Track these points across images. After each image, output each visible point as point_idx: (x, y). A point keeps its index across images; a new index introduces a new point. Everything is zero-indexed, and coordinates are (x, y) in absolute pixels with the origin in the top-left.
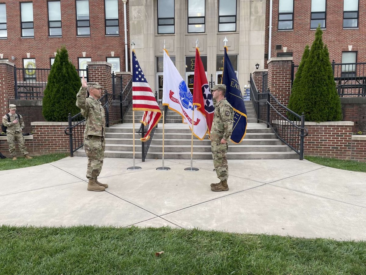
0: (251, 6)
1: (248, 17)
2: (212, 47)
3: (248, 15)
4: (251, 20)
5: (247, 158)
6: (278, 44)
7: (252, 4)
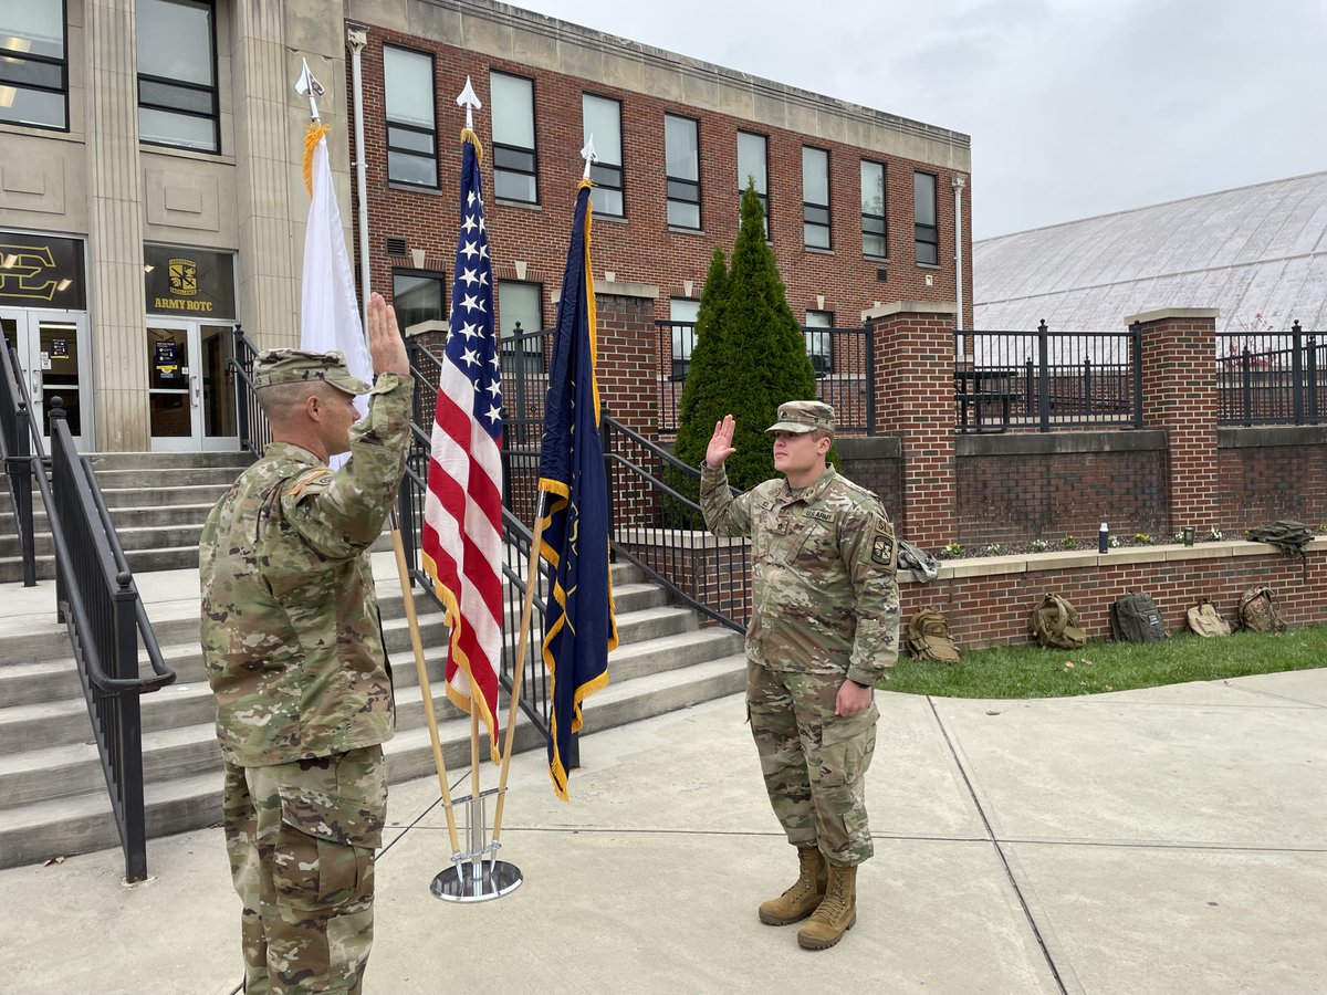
0: (289, 64)
1: (280, 105)
2: (118, 203)
3: (280, 100)
4: (291, 123)
5: (642, 713)
6: (393, 236)
7: (290, 60)
